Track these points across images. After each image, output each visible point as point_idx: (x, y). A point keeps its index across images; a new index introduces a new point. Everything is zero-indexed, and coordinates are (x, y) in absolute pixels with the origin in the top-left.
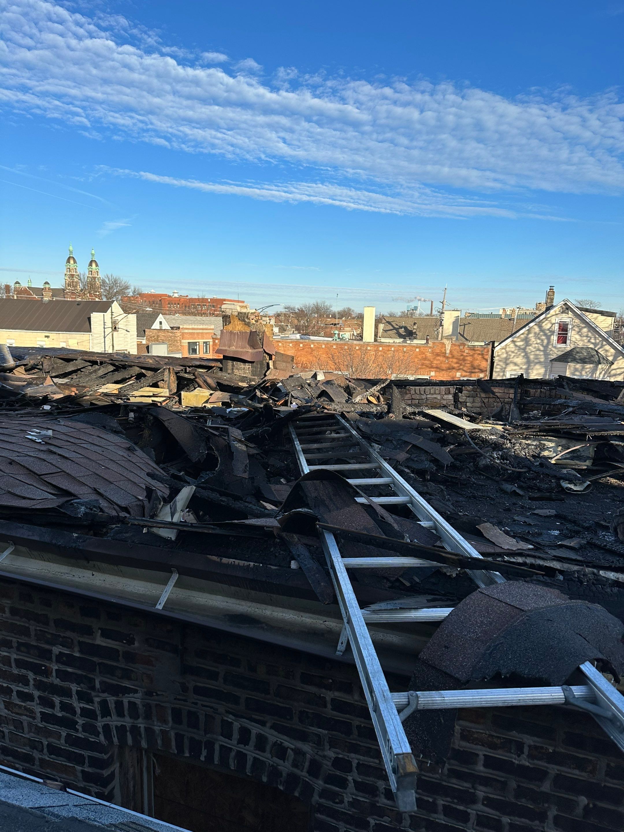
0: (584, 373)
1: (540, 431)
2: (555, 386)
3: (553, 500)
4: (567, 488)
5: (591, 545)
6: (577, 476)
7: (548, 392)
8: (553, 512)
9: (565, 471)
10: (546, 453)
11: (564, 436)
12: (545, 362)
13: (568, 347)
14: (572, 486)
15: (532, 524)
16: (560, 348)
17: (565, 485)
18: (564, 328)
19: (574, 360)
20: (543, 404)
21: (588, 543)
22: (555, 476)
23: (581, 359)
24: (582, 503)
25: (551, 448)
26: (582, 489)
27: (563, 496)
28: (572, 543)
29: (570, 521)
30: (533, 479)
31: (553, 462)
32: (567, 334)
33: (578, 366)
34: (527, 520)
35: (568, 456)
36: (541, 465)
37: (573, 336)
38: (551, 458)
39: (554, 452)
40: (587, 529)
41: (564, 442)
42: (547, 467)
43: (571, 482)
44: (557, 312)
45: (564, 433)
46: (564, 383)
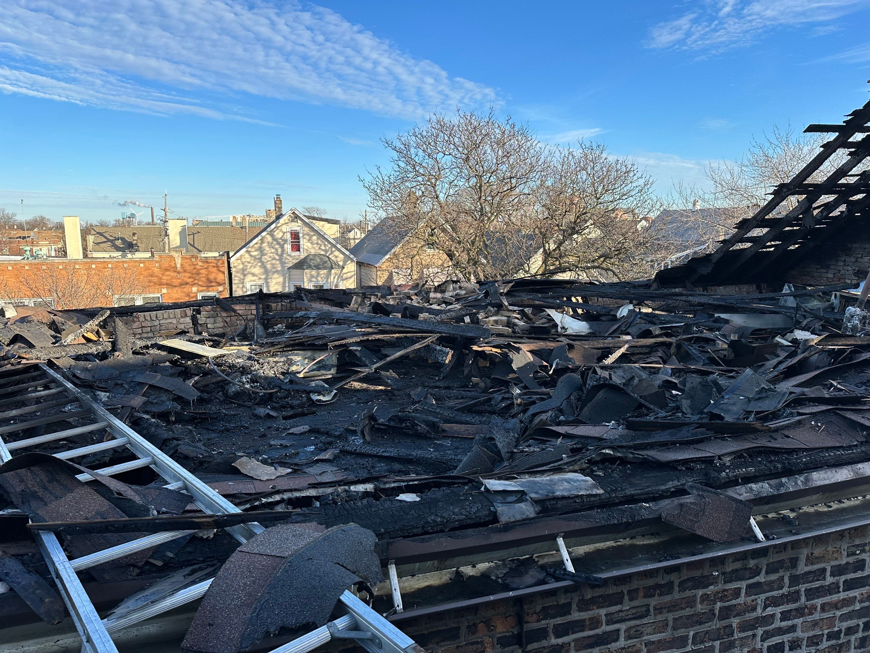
0: (319, 279)
1: (286, 347)
2: (294, 298)
3: (306, 415)
4: (317, 400)
5: (344, 452)
6: (324, 386)
7: (289, 305)
8: (306, 428)
9: (313, 384)
10: (294, 368)
11: (308, 348)
12: (283, 270)
13: (302, 255)
14: (321, 398)
15: (288, 445)
16: (294, 256)
17: (315, 397)
18: (295, 236)
19: (310, 267)
20: (286, 318)
21: (341, 451)
22: (305, 391)
23: (315, 266)
24: (332, 412)
25: (298, 361)
26: (330, 398)
27: (314, 409)
28: (327, 455)
29: (323, 433)
30: (285, 398)
31: (301, 375)
32: (299, 242)
33: (314, 272)
34: (283, 442)
35: (315, 367)
36: (291, 382)
37: (304, 243)
38: (300, 373)
39: (302, 365)
40: (339, 437)
41: (309, 353)
42: (297, 383)
43: (319, 393)
44: (287, 221)
45: (308, 345)
46: (303, 295)
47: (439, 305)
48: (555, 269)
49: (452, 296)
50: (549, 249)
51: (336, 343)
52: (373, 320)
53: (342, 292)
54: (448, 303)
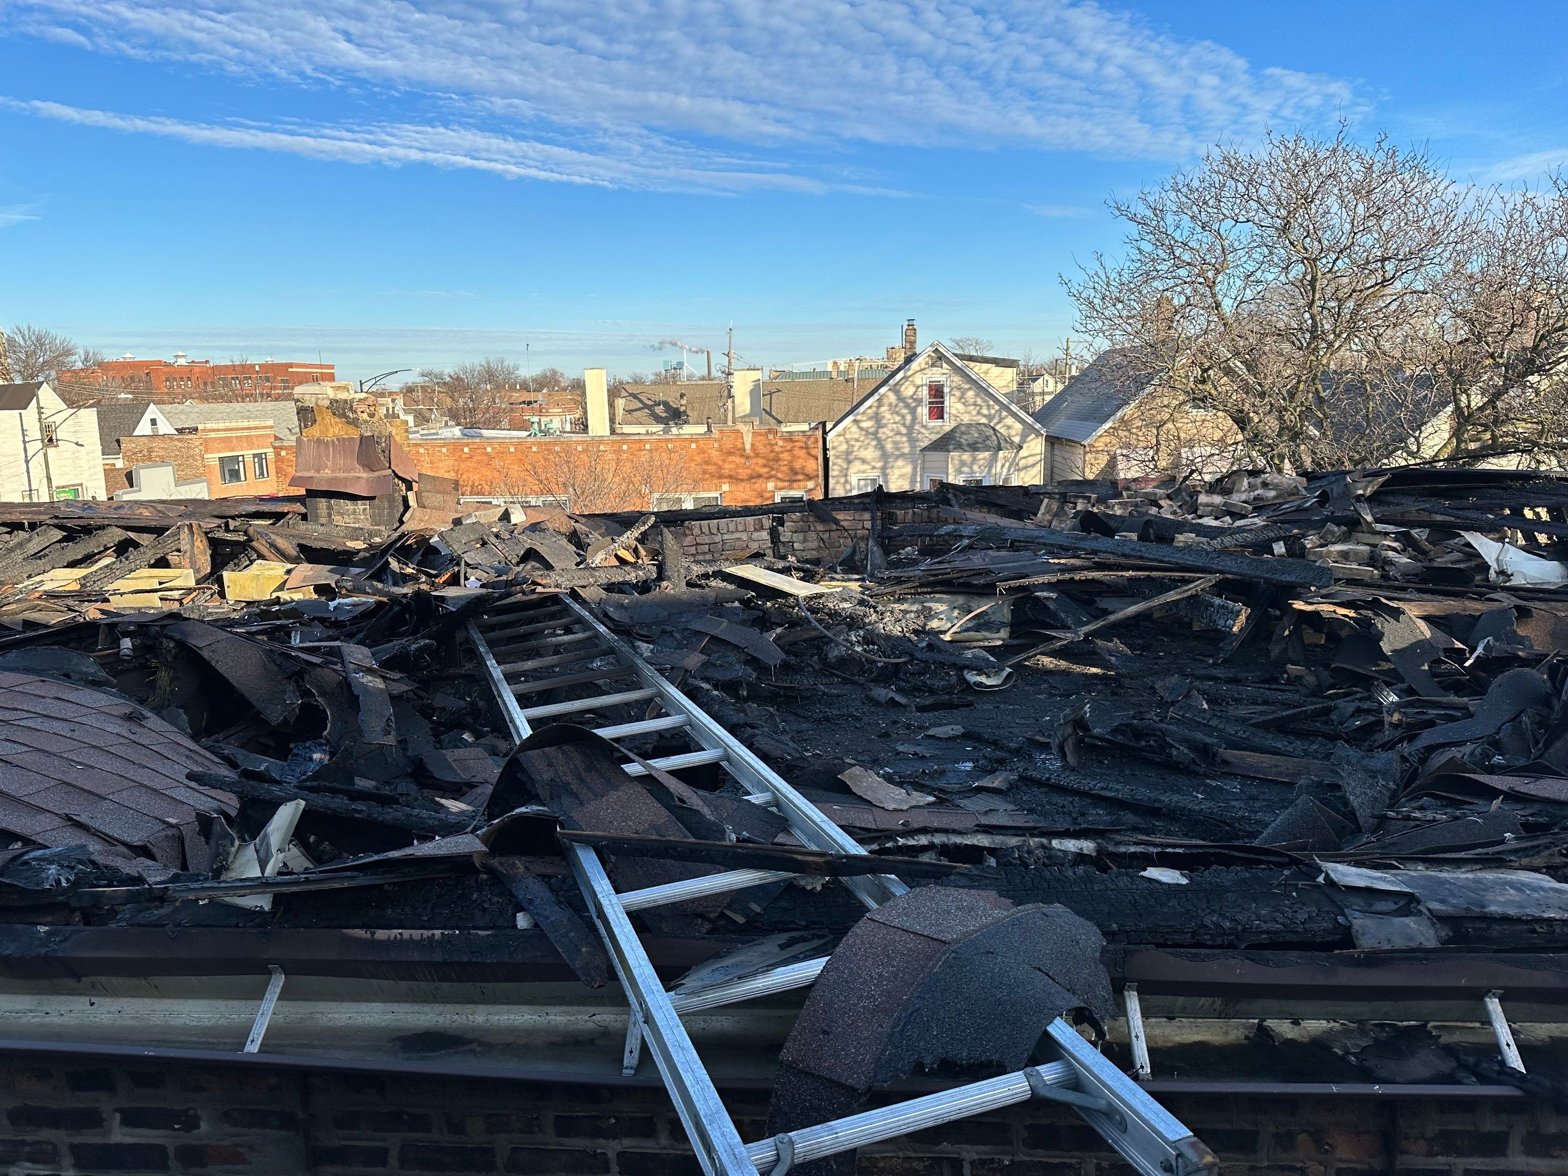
1: (920, 586)
3: (956, 707)
4: (976, 683)
5: (1026, 780)
6: (988, 659)
7: (925, 513)
8: (957, 729)
9: (969, 654)
10: (934, 624)
11: (960, 589)
12: (912, 453)
13: (947, 425)
14: (983, 679)
15: (928, 755)
16: (935, 427)
17: (973, 677)
18: (937, 392)
19: (959, 447)
20: (922, 536)
21: (1021, 777)
22: (955, 665)
23: (969, 445)
24: (1002, 706)
25: (941, 613)
26: (1000, 682)
27: (970, 698)
28: (996, 782)
29: (988, 742)
30: (920, 674)
31: (949, 638)
32: (943, 403)
33: (966, 457)
34: (918, 749)
35: (971, 625)
36: (930, 647)
37: (952, 404)
38: (945, 632)
39: (948, 620)
41: (961, 600)
42: (940, 651)
43: (980, 672)
45: (960, 585)
46: (950, 496)
47: (1216, 518)
48: (1483, 448)
49: (1245, 502)
50: (1469, 406)
51: (1012, 583)
52: (1082, 544)
53: (1021, 492)
54: (1236, 516)
